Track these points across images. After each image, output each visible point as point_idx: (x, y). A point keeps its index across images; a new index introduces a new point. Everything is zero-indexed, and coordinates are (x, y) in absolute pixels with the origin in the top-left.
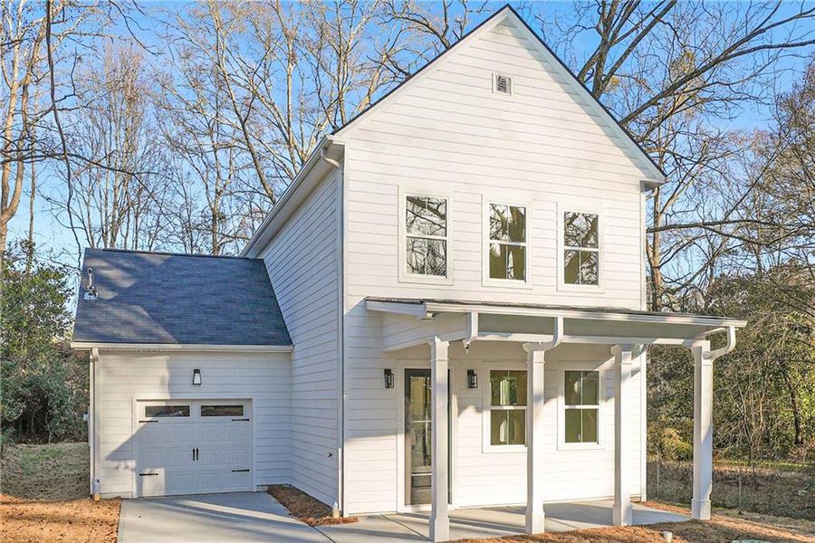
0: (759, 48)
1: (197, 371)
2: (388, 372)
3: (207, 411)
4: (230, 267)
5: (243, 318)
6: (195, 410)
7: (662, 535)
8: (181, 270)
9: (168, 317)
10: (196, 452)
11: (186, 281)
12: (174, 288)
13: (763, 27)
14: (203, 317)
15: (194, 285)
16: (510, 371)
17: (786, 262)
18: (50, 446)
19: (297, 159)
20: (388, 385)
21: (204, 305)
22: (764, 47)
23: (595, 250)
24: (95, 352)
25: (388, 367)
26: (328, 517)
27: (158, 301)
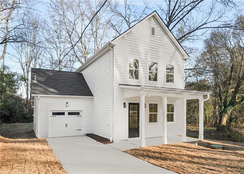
0: (204, 28)
1: (67, 103)
2: (124, 103)
3: (70, 114)
4: (73, 75)
5: (79, 89)
6: (66, 113)
7: (195, 144)
8: (60, 75)
9: (58, 88)
10: (66, 125)
11: (61, 78)
12: (59, 80)
13: (206, 23)
14: (68, 88)
15: (64, 79)
16: (154, 104)
17: (203, 79)
18: (12, 124)
19: (84, 47)
20: (125, 107)
21: (68, 85)
22: (205, 28)
23: (173, 74)
24: (39, 97)
25: (124, 102)
26: (109, 142)
27: (55, 83)
